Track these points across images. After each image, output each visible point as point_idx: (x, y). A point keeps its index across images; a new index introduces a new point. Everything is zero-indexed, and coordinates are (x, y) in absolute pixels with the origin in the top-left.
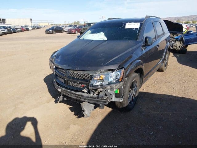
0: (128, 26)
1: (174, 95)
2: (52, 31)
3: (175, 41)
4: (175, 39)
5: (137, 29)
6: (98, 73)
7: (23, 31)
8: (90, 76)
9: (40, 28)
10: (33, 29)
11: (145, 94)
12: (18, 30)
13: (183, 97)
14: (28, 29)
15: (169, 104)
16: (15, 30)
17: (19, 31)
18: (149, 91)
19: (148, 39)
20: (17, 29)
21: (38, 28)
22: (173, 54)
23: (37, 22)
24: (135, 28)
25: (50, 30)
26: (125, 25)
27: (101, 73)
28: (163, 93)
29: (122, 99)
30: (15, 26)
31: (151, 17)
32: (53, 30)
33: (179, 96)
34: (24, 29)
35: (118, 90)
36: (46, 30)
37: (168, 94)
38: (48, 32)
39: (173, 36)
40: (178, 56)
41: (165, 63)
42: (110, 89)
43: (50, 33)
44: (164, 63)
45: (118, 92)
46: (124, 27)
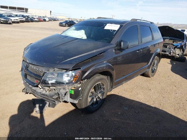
0: (108, 27)
1: (147, 103)
2: (65, 25)
3: (175, 48)
4: (174, 46)
5: (115, 31)
6: (51, 70)
7: (40, 21)
8: (43, 72)
9: (57, 21)
10: (50, 20)
11: (118, 98)
12: (36, 19)
13: (157, 107)
14: (45, 20)
15: (136, 112)
16: (32, 19)
17: (36, 21)
18: (123, 96)
19: (122, 43)
20: (34, 19)
21: (55, 20)
22: (170, 61)
23: (56, 14)
24: (113, 30)
25: (63, 23)
26: (106, 25)
27: (54, 71)
28: (137, 100)
29: (78, 101)
30: (33, 16)
31: (138, 21)
32: (66, 23)
33: (152, 105)
34: (41, 20)
35: (73, 91)
36: (60, 23)
37: (141, 102)
38: (61, 25)
39: (173, 42)
40: (174, 63)
41: (152, 69)
42: (63, 89)
43: (62, 26)
44: (150, 69)
45: (73, 93)
46: (104, 27)
